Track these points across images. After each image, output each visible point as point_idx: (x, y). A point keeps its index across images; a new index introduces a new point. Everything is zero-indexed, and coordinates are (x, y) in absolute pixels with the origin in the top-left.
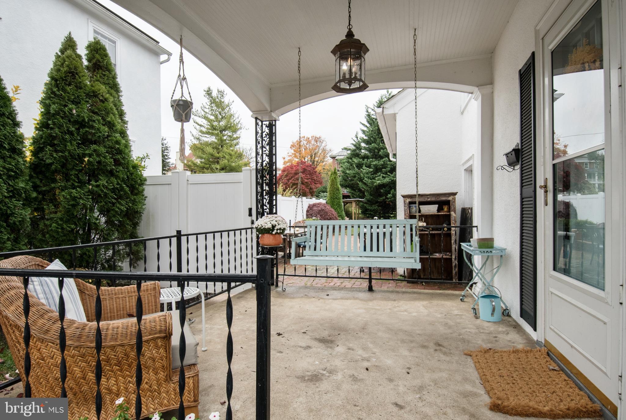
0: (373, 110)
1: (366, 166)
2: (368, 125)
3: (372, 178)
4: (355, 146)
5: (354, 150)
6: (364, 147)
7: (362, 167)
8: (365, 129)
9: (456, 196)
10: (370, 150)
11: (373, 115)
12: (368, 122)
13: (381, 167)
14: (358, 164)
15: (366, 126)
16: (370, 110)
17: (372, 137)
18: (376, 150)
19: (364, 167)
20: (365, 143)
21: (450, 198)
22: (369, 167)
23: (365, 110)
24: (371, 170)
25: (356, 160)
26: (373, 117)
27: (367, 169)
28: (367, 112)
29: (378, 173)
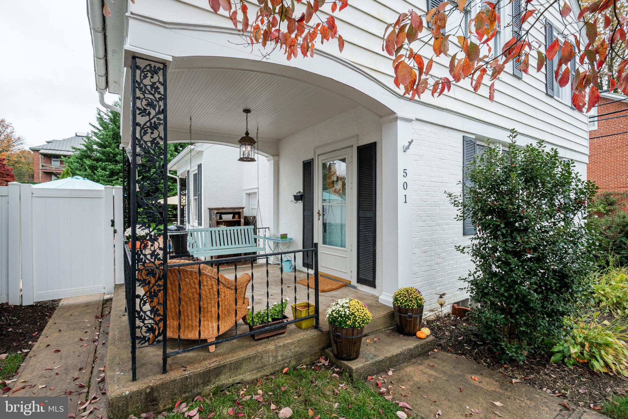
0: (105, 114)
1: (101, 169)
2: (101, 128)
3: (107, 181)
4: (86, 146)
5: (86, 151)
6: (96, 149)
7: (96, 170)
8: (96, 131)
9: (244, 210)
10: (103, 153)
11: (105, 119)
12: (101, 126)
13: (118, 171)
14: (91, 166)
15: (97, 129)
16: (102, 114)
17: (107, 141)
18: (111, 155)
19: (99, 170)
20: (97, 145)
21: (241, 211)
22: (104, 169)
23: (97, 112)
24: (108, 173)
25: (88, 162)
26: (105, 121)
27: (103, 171)
28: (99, 115)
29: (115, 176)
